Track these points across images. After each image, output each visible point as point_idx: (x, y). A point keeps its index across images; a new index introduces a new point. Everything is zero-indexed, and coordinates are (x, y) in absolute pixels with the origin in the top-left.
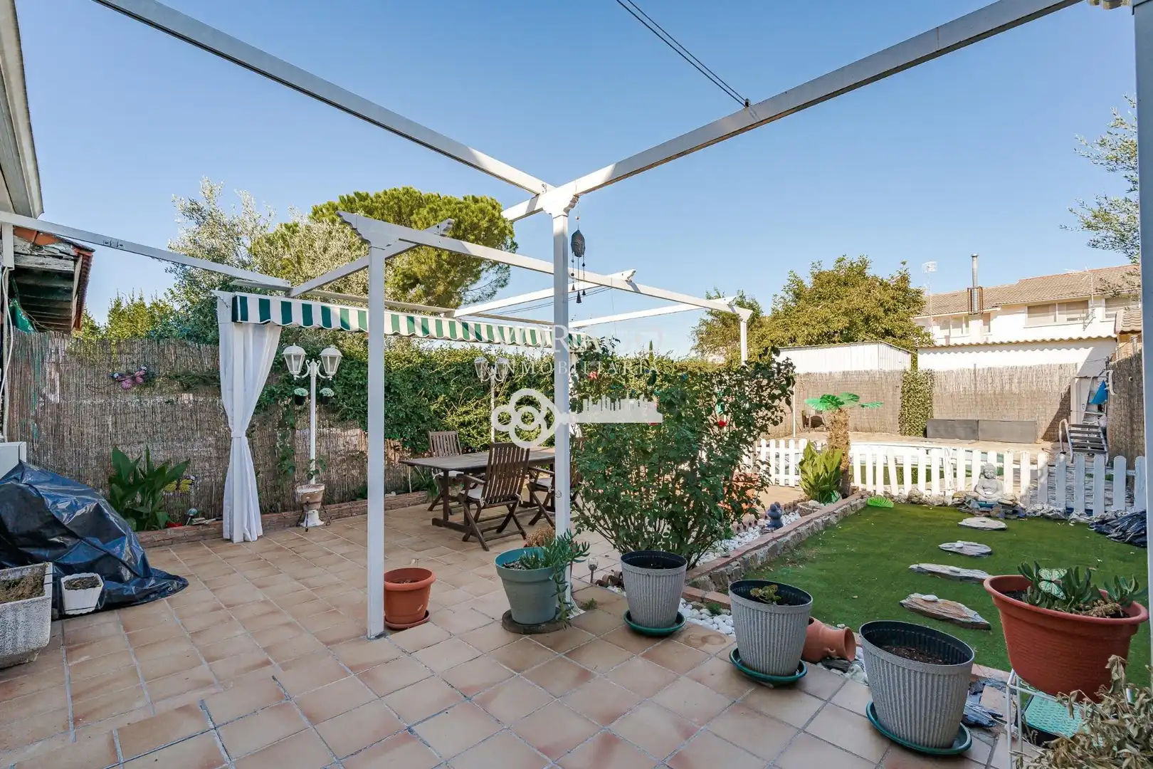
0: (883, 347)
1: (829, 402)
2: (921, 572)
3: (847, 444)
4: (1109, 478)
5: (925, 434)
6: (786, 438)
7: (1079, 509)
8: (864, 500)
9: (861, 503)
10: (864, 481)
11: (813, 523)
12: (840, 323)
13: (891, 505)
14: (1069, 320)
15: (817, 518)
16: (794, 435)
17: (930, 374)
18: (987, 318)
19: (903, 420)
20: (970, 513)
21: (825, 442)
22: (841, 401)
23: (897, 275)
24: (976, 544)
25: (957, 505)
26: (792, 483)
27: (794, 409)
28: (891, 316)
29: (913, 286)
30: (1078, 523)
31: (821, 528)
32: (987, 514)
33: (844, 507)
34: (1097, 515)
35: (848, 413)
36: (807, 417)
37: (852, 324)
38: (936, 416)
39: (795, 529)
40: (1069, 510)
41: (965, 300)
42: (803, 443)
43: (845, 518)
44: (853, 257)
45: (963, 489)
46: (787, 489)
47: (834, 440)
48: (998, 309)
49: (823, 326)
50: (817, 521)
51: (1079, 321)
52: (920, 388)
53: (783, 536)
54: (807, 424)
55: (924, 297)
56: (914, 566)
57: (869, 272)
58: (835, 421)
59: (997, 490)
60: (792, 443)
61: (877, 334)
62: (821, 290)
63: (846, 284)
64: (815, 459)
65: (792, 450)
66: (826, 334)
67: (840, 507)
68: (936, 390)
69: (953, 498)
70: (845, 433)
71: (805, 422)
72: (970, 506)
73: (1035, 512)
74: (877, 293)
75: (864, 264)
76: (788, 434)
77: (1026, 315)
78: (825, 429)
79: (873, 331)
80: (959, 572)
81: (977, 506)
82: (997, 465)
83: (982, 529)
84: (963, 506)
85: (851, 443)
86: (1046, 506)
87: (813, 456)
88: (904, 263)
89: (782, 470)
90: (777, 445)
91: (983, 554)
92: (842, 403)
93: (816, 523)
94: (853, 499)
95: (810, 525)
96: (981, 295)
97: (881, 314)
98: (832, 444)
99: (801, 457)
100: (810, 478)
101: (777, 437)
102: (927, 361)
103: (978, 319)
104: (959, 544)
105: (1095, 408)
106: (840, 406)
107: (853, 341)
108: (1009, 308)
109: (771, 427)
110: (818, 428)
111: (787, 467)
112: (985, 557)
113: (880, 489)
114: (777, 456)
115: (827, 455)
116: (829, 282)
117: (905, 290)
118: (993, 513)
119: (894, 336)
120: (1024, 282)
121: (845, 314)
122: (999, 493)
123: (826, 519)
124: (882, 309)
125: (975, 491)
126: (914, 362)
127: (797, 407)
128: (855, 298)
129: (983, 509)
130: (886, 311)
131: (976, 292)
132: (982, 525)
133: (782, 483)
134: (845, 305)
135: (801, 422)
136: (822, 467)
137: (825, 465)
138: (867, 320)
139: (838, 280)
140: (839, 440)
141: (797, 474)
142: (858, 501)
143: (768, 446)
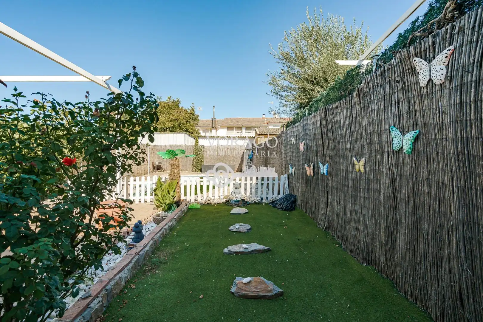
0: (186, 135)
1: (170, 154)
2: (231, 253)
3: (179, 177)
4: (262, 184)
5: (201, 171)
6: (145, 175)
7: (264, 197)
8: (187, 206)
9: (186, 208)
10: (185, 195)
11: (163, 230)
12: (169, 125)
13: (199, 206)
14: (237, 133)
15: (166, 225)
16: (149, 174)
17: (203, 147)
18: (216, 129)
19: (193, 165)
20: (231, 206)
21: (167, 177)
22: (177, 153)
23: (190, 108)
24: (243, 224)
25: (225, 202)
26: (148, 201)
27: (149, 162)
28: (188, 124)
29: (196, 114)
30: (266, 204)
31: (168, 231)
32: (238, 205)
33: (179, 213)
34: (270, 200)
35: (180, 160)
36: (155, 165)
37: (174, 125)
38: (205, 164)
39: (153, 239)
40: (262, 199)
41: (211, 123)
42: (155, 178)
43: (180, 220)
44: (174, 98)
45: (227, 195)
46: (146, 204)
47: (173, 175)
48: (220, 127)
49: (162, 125)
50: (165, 227)
51: (239, 133)
52: (199, 152)
53: (144, 248)
54: (155, 169)
55: (199, 118)
56: (226, 250)
57: (180, 105)
58: (173, 165)
59: (240, 193)
60: (149, 178)
61: (183, 130)
62: (161, 109)
63: (171, 108)
64: (163, 187)
65: (149, 182)
66: (163, 129)
67: (177, 214)
68: (205, 153)
69: (223, 199)
70: (178, 171)
71: (154, 168)
72: (231, 202)
73: (252, 201)
74: (183, 114)
75: (178, 102)
76: (146, 173)
77: (226, 130)
78: (162, 171)
79: (182, 129)
80: (248, 248)
81: (234, 202)
82: (239, 182)
83: (240, 214)
84: (229, 203)
85: (181, 176)
86: (255, 198)
87: (162, 185)
88: (193, 104)
89: (143, 193)
90: (140, 180)
91: (248, 230)
92: (177, 155)
93: (165, 229)
94: (183, 207)
95: (162, 231)
96: (215, 121)
97: (185, 122)
98: (172, 177)
99: (154, 187)
100: (160, 198)
101: (140, 175)
102: (201, 142)
103: (214, 129)
104: (237, 226)
105: (249, 160)
106: (176, 156)
107: (175, 132)
108: (222, 127)
109: (135, 168)
110: (160, 170)
111: (146, 192)
112: (249, 231)
113: (193, 198)
114: (140, 186)
115: (169, 184)
116: (164, 106)
117: (193, 114)
118: (240, 204)
119: (189, 132)
120: (226, 119)
121: (171, 121)
122: (240, 195)
123: (170, 224)
124: (185, 121)
125: (231, 194)
126: (197, 142)
127: (150, 161)
128: (175, 114)
129: (236, 203)
130: (187, 122)
131: (214, 119)
132: (239, 212)
133: (143, 201)
134: (171, 117)
135: (152, 168)
136: (167, 191)
137: (168, 190)
138: (179, 125)
139: (169, 106)
140: (175, 175)
141: (152, 195)
142: (185, 208)
143: (135, 180)
